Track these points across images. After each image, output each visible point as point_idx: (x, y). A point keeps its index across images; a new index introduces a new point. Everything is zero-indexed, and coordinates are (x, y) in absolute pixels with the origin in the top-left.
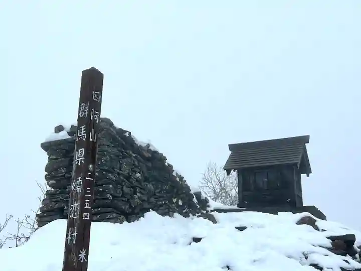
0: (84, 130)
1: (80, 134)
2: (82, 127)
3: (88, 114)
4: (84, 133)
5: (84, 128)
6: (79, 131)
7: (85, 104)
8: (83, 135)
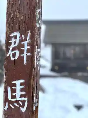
0: (22, 90)
1: (13, 97)
2: (18, 82)
3: (27, 57)
4: (21, 96)
5: (21, 84)
6: (9, 89)
7: (21, 33)
8: (18, 98)
